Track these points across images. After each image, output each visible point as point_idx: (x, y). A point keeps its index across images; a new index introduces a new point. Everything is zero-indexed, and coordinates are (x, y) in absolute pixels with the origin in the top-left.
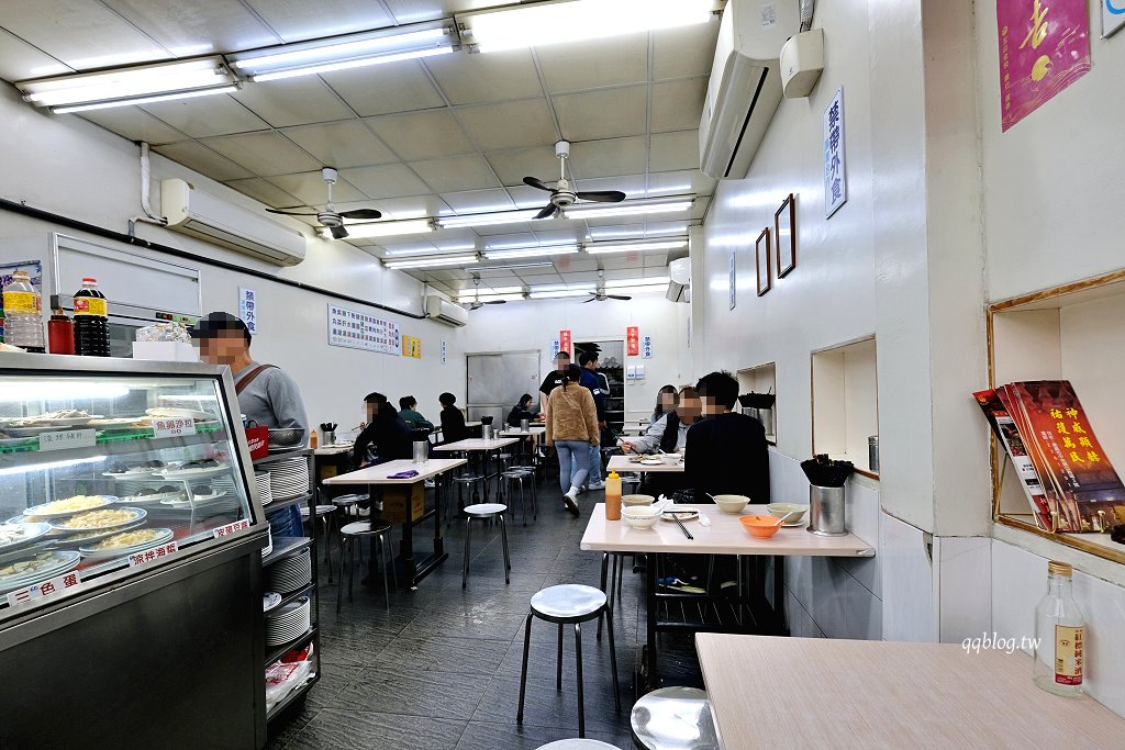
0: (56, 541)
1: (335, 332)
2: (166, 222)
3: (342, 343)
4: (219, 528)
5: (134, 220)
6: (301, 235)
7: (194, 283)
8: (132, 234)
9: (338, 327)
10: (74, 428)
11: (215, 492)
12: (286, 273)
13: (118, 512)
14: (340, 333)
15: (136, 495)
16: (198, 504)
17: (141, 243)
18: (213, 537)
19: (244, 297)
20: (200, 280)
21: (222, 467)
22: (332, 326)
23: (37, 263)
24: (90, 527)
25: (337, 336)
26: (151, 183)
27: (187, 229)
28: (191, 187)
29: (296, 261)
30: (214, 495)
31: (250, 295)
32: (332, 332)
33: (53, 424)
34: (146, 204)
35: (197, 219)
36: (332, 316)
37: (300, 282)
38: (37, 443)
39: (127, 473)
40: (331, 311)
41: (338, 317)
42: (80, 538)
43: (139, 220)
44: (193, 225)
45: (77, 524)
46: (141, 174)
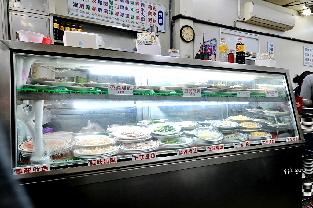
0: (239, 129)
1: (306, 60)
2: (245, 20)
3: (309, 65)
4: (288, 138)
5: (235, 21)
6: (293, 15)
7: (257, 41)
8: (235, 26)
9: (308, 57)
10: (244, 90)
11: (283, 122)
12: (286, 34)
13: (253, 123)
14: (308, 60)
15: (255, 118)
16: (280, 126)
17: (237, 29)
18: (286, 141)
19: (269, 46)
20: (259, 39)
21: (286, 112)
22: (305, 57)
23: (215, 39)
24: (247, 127)
25: (307, 61)
26: (241, 6)
27: (252, 22)
28: (253, 4)
29: (290, 28)
30: (283, 124)
31: (272, 45)
32: (305, 59)
33: (239, 88)
34: (239, 14)
35: (255, 16)
36: (305, 52)
37: (291, 37)
38: (236, 94)
39: (252, 110)
40: (305, 50)
41: (307, 52)
42: (244, 130)
43: (237, 21)
44: (254, 19)
45: (242, 125)
46: (238, 3)
